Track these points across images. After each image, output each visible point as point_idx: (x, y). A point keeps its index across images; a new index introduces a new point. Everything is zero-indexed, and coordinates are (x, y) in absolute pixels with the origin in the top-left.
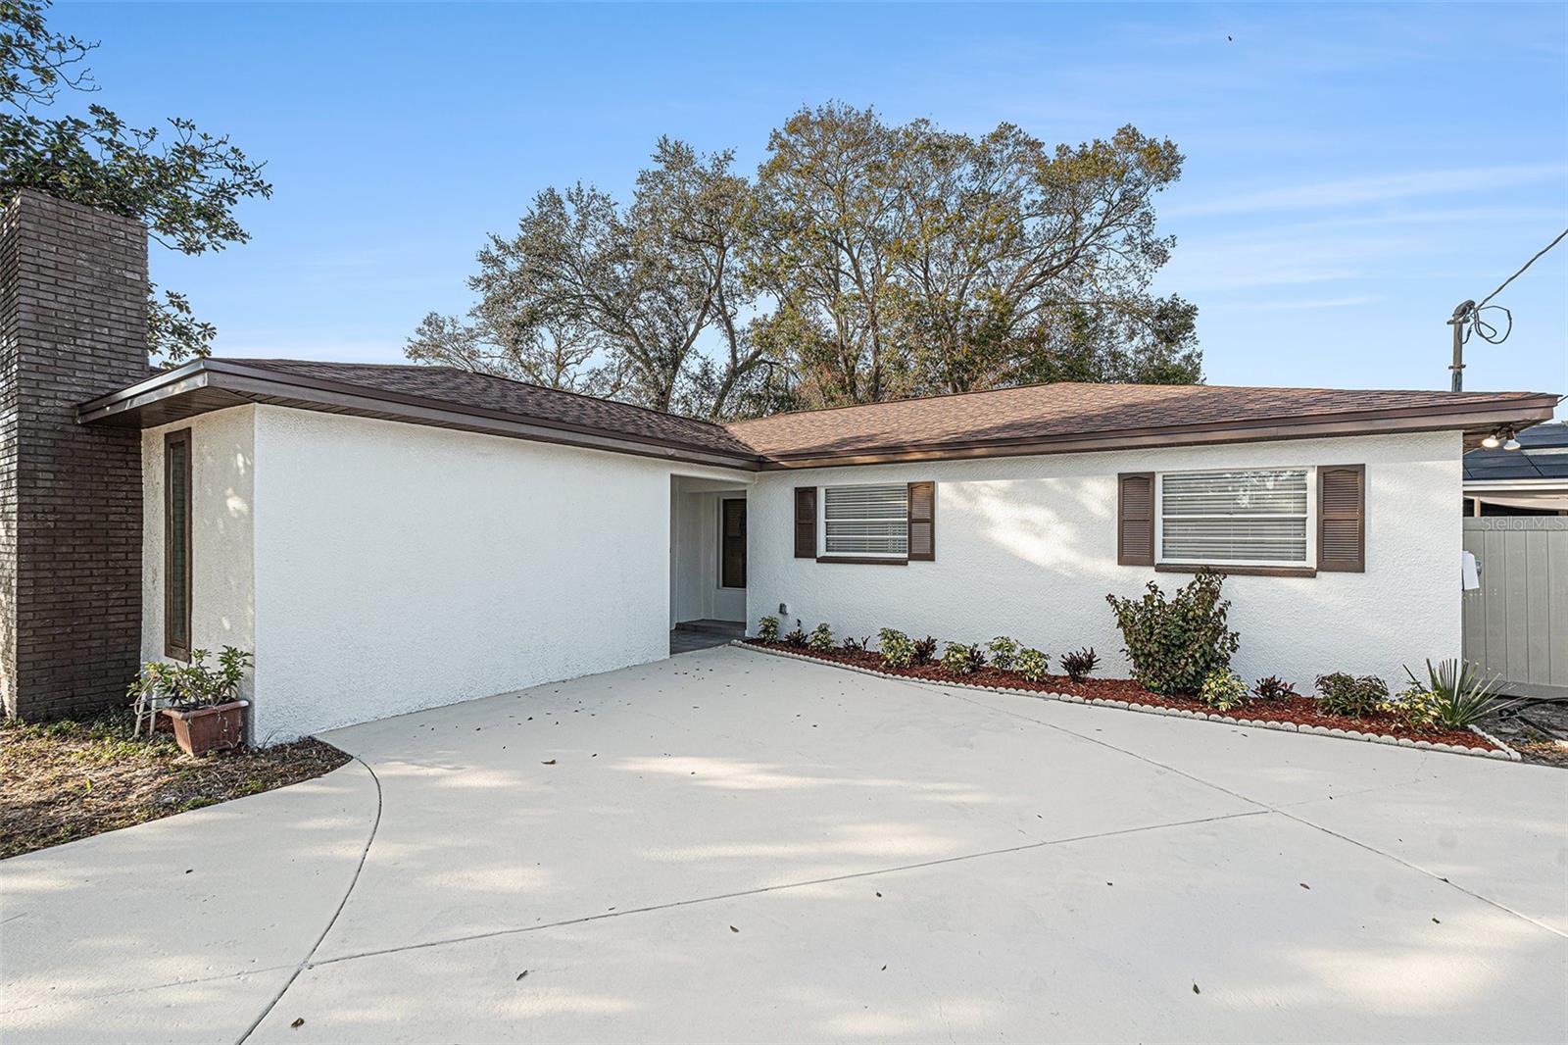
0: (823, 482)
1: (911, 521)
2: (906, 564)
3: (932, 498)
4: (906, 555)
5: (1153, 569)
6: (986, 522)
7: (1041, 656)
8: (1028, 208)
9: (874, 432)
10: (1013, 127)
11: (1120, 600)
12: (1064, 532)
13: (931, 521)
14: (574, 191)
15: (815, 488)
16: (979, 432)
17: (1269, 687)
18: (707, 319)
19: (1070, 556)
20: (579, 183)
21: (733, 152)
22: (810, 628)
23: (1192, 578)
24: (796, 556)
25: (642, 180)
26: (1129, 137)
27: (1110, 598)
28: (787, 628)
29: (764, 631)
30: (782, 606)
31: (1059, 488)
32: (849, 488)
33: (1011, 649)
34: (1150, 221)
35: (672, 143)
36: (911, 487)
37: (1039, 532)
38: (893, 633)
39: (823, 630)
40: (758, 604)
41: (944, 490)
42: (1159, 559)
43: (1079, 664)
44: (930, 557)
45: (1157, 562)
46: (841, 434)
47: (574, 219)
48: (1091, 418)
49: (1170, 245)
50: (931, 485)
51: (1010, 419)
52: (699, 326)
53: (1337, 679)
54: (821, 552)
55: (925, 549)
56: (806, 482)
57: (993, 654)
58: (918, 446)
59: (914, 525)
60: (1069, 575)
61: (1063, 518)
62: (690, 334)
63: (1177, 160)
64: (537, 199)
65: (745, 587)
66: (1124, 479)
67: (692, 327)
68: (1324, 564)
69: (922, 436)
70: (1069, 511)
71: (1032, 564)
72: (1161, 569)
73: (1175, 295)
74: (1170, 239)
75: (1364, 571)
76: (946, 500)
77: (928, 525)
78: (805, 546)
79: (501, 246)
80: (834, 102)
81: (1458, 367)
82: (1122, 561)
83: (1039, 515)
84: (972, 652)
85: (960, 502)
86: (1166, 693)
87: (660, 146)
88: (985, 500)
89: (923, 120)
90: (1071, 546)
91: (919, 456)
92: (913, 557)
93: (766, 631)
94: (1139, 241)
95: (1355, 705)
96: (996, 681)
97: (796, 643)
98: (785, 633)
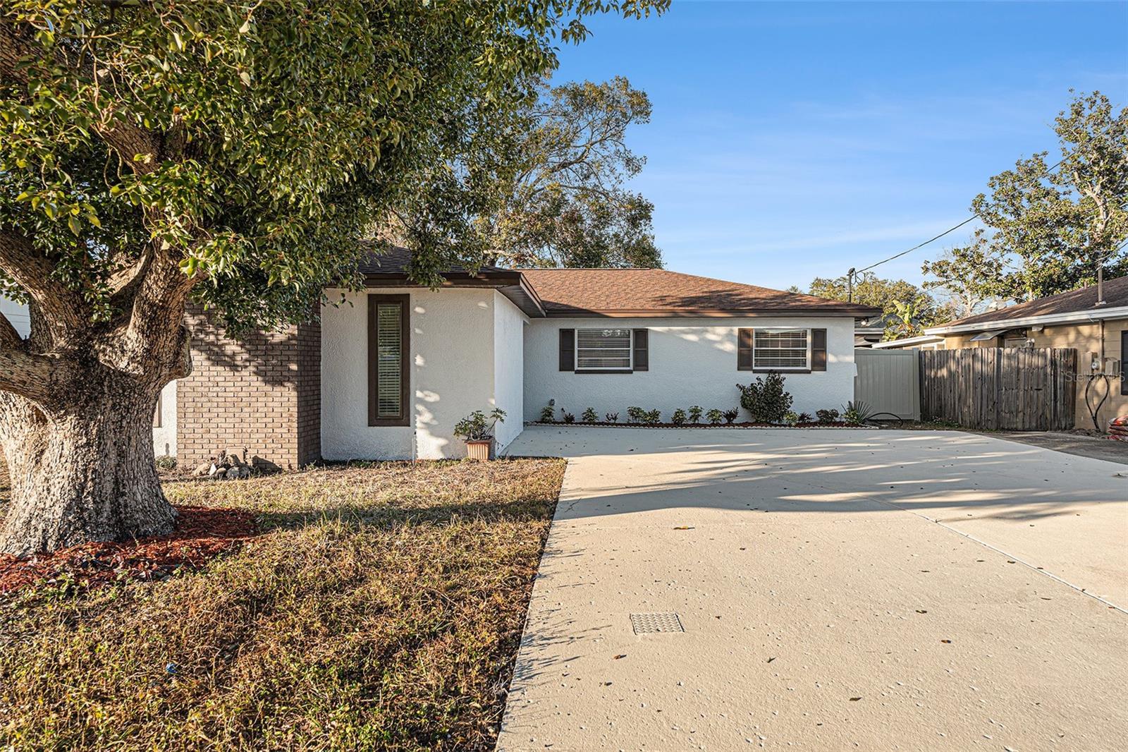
0: (578, 325)
1: (635, 349)
2: (632, 373)
3: (646, 336)
4: (632, 368)
5: (751, 372)
7: (720, 412)
11: (741, 386)
13: (646, 350)
15: (572, 330)
17: (803, 417)
22: (578, 413)
23: (767, 375)
24: (560, 371)
27: (737, 385)
28: (558, 413)
30: (553, 401)
32: (594, 330)
36: (635, 331)
39: (589, 411)
40: (532, 401)
42: (754, 367)
43: (731, 416)
44: (647, 368)
50: (646, 331)
53: (822, 411)
54: (579, 368)
55: (642, 363)
56: (565, 325)
57: (689, 414)
59: (637, 351)
60: (716, 376)
66: (740, 331)
68: (814, 368)
72: (755, 372)
75: (826, 370)
78: (566, 364)
82: (740, 369)
92: (637, 368)
95: (827, 419)
96: (691, 426)
97: (569, 420)
98: (557, 416)
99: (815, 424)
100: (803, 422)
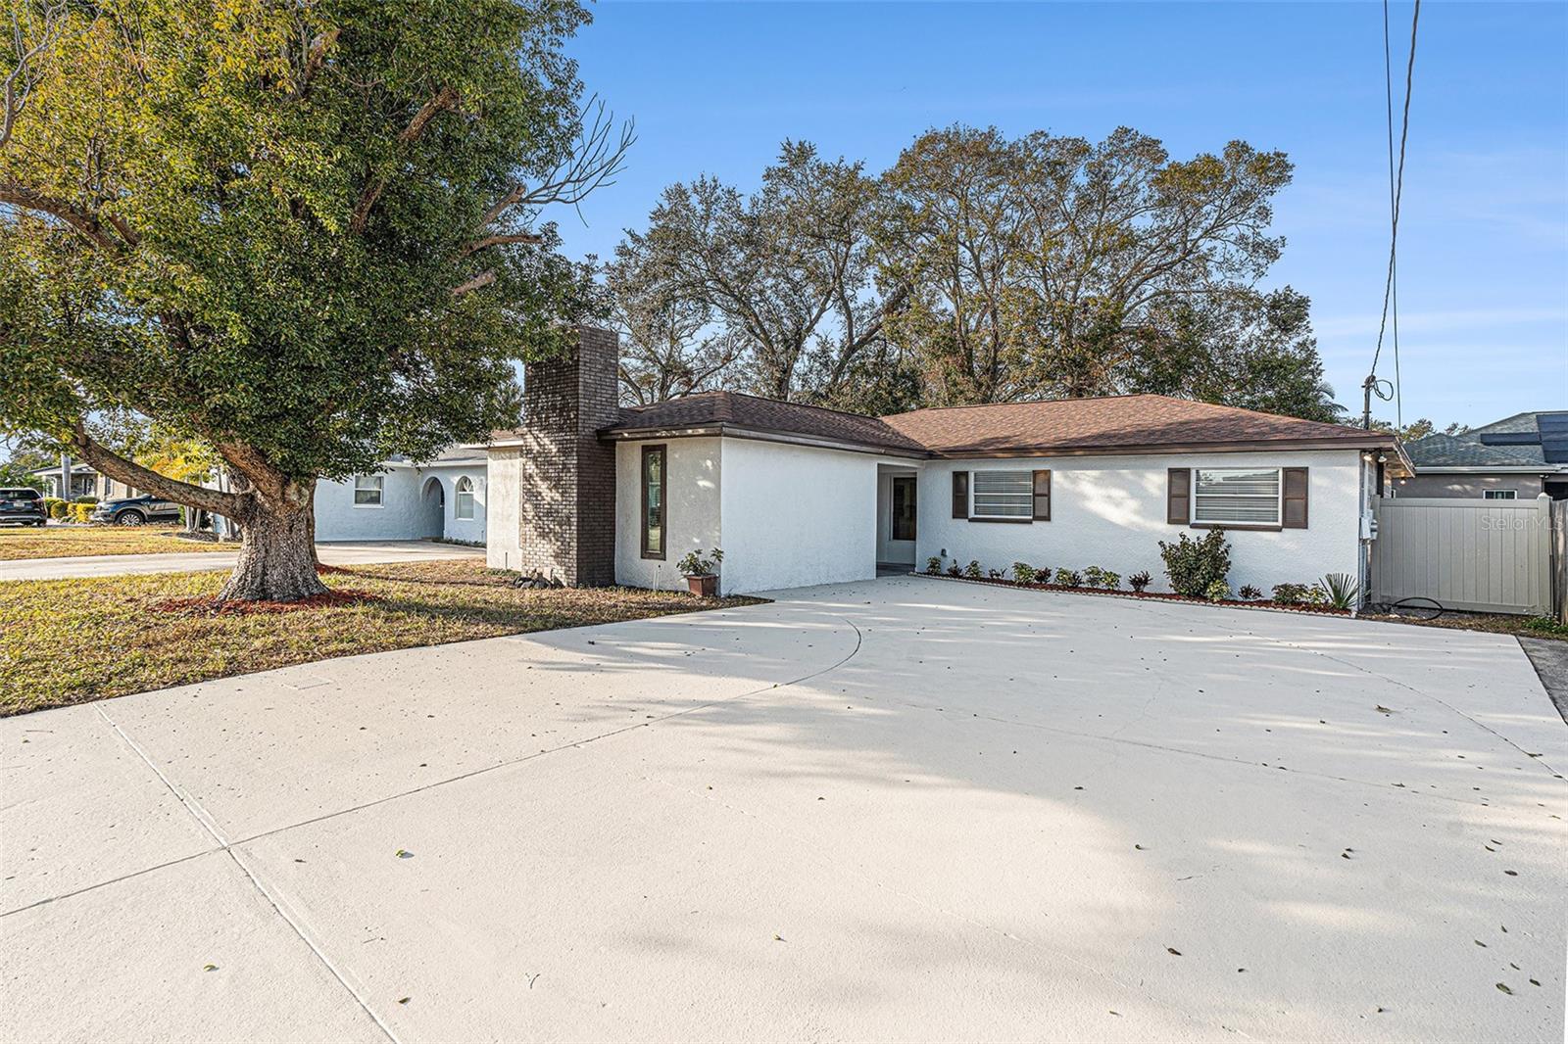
0: (973, 468)
1: (1035, 495)
2: (1031, 523)
3: (1049, 481)
4: (1031, 517)
5: (1188, 526)
6: (1084, 497)
7: (1115, 575)
8: (1145, 201)
9: (1006, 434)
10: (1130, 131)
11: (1167, 544)
12: (1133, 504)
13: (1048, 495)
14: (698, 184)
15: (967, 472)
16: (1081, 439)
17: (1247, 592)
18: (830, 303)
19: (1136, 519)
20: (702, 176)
21: (863, 163)
22: (964, 565)
23: (1209, 531)
24: (954, 517)
25: (768, 176)
26: (1239, 150)
27: (1161, 543)
28: (947, 565)
29: (931, 567)
30: (943, 551)
31: (1131, 477)
32: (991, 472)
33: (1098, 573)
34: (1267, 214)
35: (795, 145)
36: (1035, 473)
37: (1118, 504)
38: (1023, 566)
39: (974, 564)
40: (924, 550)
41: (1057, 477)
42: (1193, 520)
43: (1139, 582)
44: (1048, 518)
45: (1191, 522)
46: (982, 434)
47: (700, 209)
48: (1153, 433)
49: (1280, 245)
50: (1048, 473)
51: (1103, 429)
52: (822, 310)
53: (1285, 586)
54: (972, 514)
55: (1043, 513)
56: (960, 467)
57: (1087, 577)
58: (1039, 448)
59: (1036, 498)
60: (1138, 530)
61: (1133, 496)
62: (813, 317)
63: (1288, 167)
64: (664, 194)
65: (914, 539)
66: (1172, 472)
67: (815, 311)
68: (1287, 524)
69: (1041, 440)
70: (1137, 492)
71: (1111, 523)
72: (1194, 526)
73: (1288, 287)
74: (1280, 239)
75: (1307, 528)
76: (1057, 483)
77: (1046, 498)
78: (960, 510)
79: (636, 239)
80: (960, 124)
81: (1367, 412)
82: (1169, 523)
83: (1118, 493)
84: (1074, 576)
85: (1067, 485)
86: (1189, 595)
87: (785, 149)
88: (1084, 483)
89: (1042, 132)
90: (1137, 512)
91: (1039, 454)
92: (1036, 518)
93: (933, 566)
94: (1251, 240)
95: (1289, 598)
96: (1088, 590)
97: (955, 574)
98: (945, 568)
99: (1267, 603)
100: (1249, 597)
